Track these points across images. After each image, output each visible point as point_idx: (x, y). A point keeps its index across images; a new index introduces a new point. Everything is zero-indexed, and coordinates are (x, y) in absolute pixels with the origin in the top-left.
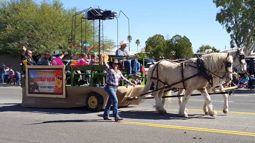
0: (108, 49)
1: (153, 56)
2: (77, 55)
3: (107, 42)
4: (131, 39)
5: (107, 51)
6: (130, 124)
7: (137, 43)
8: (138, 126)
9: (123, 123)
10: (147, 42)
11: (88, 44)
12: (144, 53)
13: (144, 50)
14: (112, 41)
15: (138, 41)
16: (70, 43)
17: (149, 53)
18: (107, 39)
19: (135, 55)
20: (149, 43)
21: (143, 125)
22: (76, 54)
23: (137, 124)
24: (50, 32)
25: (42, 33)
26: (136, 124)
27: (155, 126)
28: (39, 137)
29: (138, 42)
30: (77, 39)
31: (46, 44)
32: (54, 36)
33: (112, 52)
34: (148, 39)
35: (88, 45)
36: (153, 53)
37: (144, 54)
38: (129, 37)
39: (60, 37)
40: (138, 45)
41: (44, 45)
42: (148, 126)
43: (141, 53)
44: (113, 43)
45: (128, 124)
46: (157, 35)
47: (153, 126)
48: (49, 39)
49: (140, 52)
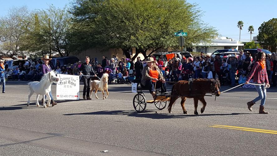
0: (209, 39)
1: (269, 46)
2: (172, 47)
3: (207, 30)
4: (242, 26)
5: (208, 41)
6: (222, 127)
7: (249, 31)
8: (230, 130)
9: (213, 127)
10: (260, 28)
11: (185, 33)
12: (257, 42)
13: (257, 39)
14: (214, 29)
15: (251, 27)
16: (163, 33)
17: (264, 42)
18: (207, 26)
19: (245, 45)
20: (263, 29)
21: (237, 129)
22: (171, 45)
23: (230, 128)
24: (140, 22)
25: (132, 22)
26: (228, 128)
27: (252, 131)
28: (114, 139)
29: (251, 29)
30: (171, 28)
31: (137, 35)
32: (146, 25)
33: (213, 42)
34: (262, 25)
35: (184, 35)
36: (268, 42)
37: (255, 43)
38: (240, 23)
39: (151, 26)
40: (251, 32)
41: (134, 37)
42: (242, 131)
43: (252, 43)
44: (215, 31)
45: (220, 127)
46: (273, 19)
47: (249, 130)
48: (139, 30)
49: (251, 41)
